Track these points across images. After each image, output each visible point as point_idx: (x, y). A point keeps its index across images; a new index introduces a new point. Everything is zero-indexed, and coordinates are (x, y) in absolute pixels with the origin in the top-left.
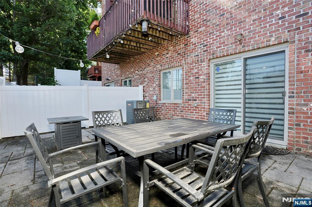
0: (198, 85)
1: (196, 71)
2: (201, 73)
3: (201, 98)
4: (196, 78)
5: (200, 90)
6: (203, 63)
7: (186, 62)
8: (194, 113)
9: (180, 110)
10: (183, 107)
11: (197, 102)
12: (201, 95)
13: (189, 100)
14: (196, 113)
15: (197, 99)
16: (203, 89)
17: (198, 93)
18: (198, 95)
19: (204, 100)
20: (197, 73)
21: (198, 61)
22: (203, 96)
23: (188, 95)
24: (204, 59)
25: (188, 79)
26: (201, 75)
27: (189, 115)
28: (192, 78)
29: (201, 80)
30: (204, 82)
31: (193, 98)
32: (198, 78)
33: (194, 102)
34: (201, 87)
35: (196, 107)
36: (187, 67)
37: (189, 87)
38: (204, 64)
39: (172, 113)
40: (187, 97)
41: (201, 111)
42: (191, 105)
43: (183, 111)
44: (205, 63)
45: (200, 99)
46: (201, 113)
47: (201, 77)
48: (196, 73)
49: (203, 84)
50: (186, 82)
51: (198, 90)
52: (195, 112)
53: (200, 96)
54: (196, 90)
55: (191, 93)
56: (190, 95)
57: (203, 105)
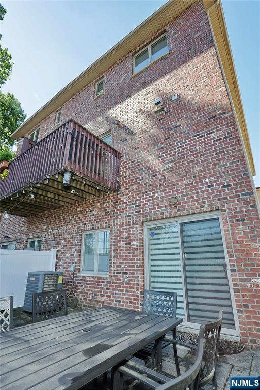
0: (130, 253)
1: (127, 235)
2: (132, 238)
3: (133, 270)
4: (126, 244)
5: (132, 260)
6: (135, 226)
7: (115, 223)
8: (125, 292)
9: (105, 288)
10: (110, 282)
11: (128, 276)
12: (133, 266)
13: (117, 273)
14: (126, 291)
15: (128, 272)
16: (135, 258)
17: (129, 263)
18: (130, 266)
19: (137, 273)
20: (129, 237)
21: (129, 222)
22: (135, 268)
23: (117, 266)
24: (136, 221)
25: (117, 245)
26: (133, 240)
27: (118, 294)
28: (121, 244)
29: (133, 247)
30: (137, 249)
31: (123, 270)
32: (129, 244)
33: (125, 275)
34: (133, 256)
35: (127, 283)
36: (116, 229)
37: (118, 255)
38: (136, 228)
39: (95, 291)
40: (115, 269)
41: (133, 288)
42: (120, 280)
43: (109, 289)
44: (137, 226)
45: (132, 272)
46: (133, 292)
47: (133, 243)
48: (127, 237)
49: (135, 251)
50: (114, 248)
51: (130, 260)
52: (125, 289)
53: (132, 268)
54: (126, 260)
55: (120, 263)
56: (120, 266)
57: (136, 279)
